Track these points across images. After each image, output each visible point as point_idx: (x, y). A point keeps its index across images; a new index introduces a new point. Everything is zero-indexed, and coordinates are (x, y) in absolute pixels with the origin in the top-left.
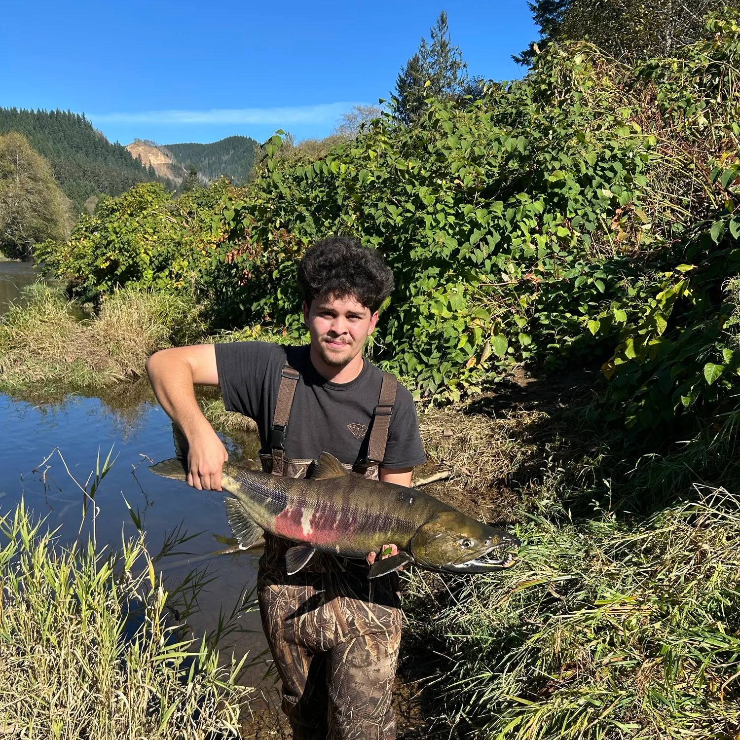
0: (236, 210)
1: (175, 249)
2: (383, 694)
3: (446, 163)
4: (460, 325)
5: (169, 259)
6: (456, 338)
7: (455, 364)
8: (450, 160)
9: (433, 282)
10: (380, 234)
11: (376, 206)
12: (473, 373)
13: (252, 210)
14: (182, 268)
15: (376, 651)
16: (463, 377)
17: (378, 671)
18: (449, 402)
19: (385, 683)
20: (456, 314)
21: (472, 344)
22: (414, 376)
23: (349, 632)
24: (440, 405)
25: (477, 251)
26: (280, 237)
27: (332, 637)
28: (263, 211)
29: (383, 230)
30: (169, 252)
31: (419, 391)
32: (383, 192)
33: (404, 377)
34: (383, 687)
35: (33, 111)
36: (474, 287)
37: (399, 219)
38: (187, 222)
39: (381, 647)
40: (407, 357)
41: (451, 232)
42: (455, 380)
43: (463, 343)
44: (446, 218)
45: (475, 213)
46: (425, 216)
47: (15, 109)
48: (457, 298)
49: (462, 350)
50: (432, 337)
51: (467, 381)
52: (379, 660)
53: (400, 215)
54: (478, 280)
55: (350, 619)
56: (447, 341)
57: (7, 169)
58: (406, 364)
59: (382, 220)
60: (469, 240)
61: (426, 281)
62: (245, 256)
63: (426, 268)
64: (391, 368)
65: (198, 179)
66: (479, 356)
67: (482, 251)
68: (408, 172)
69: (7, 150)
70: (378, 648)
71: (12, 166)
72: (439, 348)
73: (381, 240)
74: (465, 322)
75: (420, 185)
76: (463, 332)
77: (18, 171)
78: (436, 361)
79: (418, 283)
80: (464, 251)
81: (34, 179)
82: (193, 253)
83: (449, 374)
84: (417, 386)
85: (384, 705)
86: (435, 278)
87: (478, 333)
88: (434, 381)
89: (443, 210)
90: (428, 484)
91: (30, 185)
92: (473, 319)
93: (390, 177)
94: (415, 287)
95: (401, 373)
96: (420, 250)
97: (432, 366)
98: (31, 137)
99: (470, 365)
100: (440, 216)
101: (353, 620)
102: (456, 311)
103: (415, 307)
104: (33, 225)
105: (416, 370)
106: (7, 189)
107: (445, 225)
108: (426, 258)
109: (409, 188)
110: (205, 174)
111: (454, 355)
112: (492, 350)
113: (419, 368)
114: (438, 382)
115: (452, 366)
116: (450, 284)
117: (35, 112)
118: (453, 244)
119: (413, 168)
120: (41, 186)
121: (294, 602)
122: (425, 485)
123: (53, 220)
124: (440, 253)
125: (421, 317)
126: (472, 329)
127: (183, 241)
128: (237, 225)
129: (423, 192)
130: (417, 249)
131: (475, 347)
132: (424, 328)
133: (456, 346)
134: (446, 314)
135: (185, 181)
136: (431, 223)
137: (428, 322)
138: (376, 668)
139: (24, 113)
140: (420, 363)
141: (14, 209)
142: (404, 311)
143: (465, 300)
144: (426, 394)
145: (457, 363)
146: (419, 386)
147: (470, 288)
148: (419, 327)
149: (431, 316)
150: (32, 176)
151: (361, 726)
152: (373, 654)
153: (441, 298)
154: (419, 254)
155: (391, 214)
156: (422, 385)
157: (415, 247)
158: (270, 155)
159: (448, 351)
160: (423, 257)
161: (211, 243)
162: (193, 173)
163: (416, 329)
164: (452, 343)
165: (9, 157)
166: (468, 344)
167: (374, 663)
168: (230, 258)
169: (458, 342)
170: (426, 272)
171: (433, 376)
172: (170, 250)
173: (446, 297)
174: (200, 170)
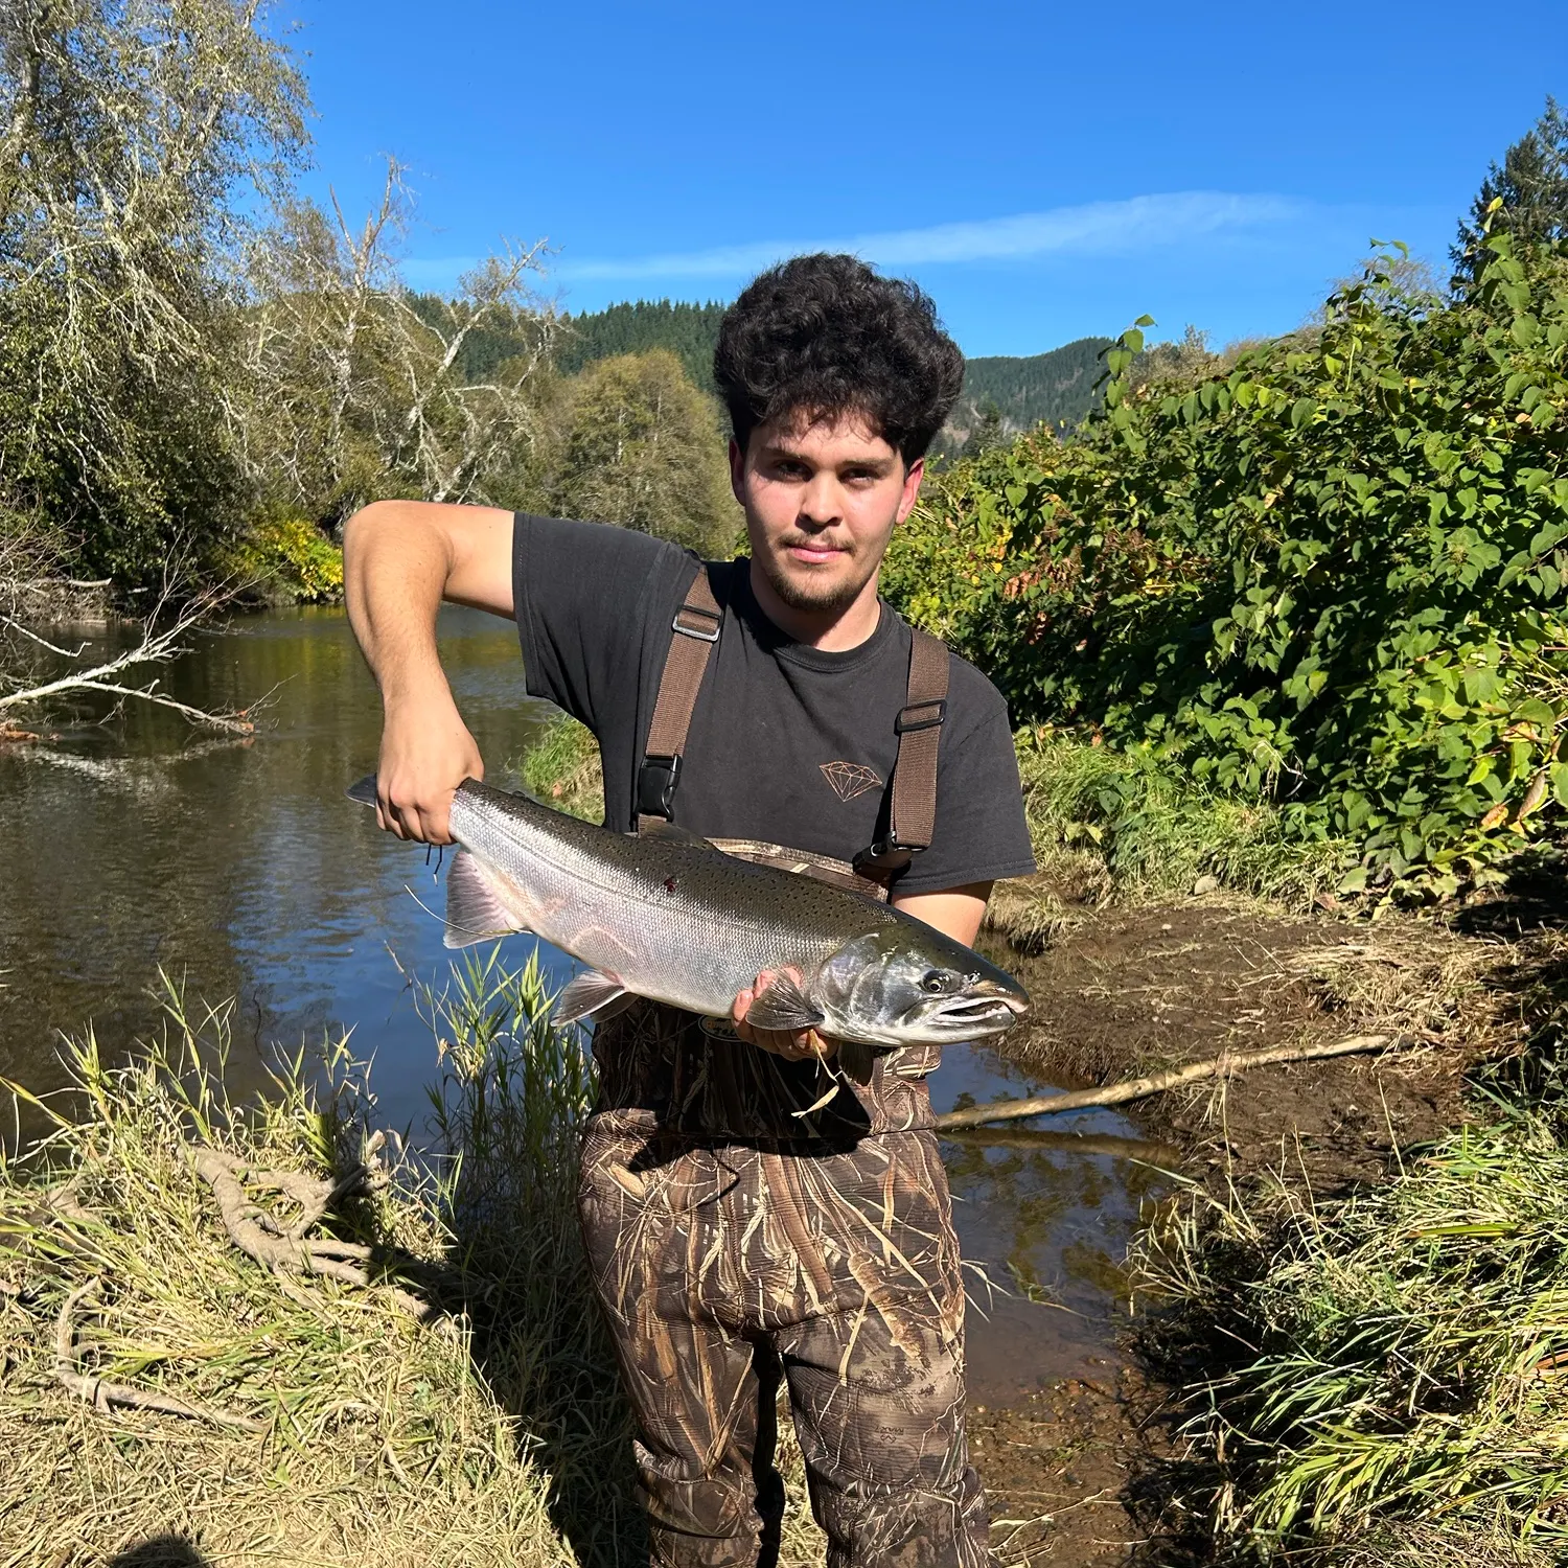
0: (1031, 488)
1: (918, 571)
2: (950, 1443)
3: (1495, 377)
4: (1480, 735)
5: (904, 592)
6: (1467, 761)
7: (1457, 819)
8: (1503, 372)
9: (1428, 640)
10: (1323, 535)
11: (1321, 476)
12: (1496, 842)
13: (1062, 488)
14: (927, 610)
15: (916, 1346)
16: (1472, 848)
17: (930, 1391)
18: (1430, 898)
19: (950, 1415)
20: (1475, 711)
21: (1504, 779)
22: (1358, 839)
23: (835, 1290)
24: (1405, 903)
25: (1547, 571)
26: (1122, 545)
27: (789, 1302)
28: (1087, 487)
29: (1333, 528)
30: (906, 579)
31: (1364, 871)
32: (1342, 446)
33: (1337, 841)
34: (947, 1424)
35: (698, 305)
36: (1526, 652)
37: (1369, 506)
38: (955, 519)
39: (929, 1333)
40: (1348, 798)
41: (1488, 530)
42: (1451, 853)
43: (1483, 773)
44: (1480, 499)
45: (1552, 488)
46: (1431, 495)
47: (666, 304)
48: (1481, 676)
49: (1478, 789)
50: (1408, 758)
51: (1478, 856)
52: (927, 1366)
53: (1377, 493)
54: (1541, 638)
55: (836, 1258)
56: (1444, 767)
57: (638, 419)
58: (1345, 813)
59: (1333, 505)
60: (1527, 547)
61: (1414, 638)
62: (1043, 585)
63: (1418, 609)
64: (1309, 819)
65: (1001, 432)
66: (1515, 804)
67: (1558, 571)
68: (1407, 399)
69: (643, 384)
70: (919, 1337)
71: (649, 415)
72: (1423, 784)
73: (1324, 549)
74: (1494, 729)
75: (1428, 428)
76: (1486, 750)
77: (658, 424)
78: (1415, 810)
79: (1396, 642)
80: (1514, 570)
81: (684, 438)
82: (953, 582)
83: (1440, 839)
84: (1361, 860)
85: (955, 1467)
86: (1434, 630)
87: (1522, 753)
88: (1402, 853)
89: (1474, 483)
90: (1335, 1056)
91: (677, 450)
92: (1513, 723)
93: (1364, 413)
94: (1389, 649)
95: (1332, 830)
96: (1408, 570)
97: (1403, 819)
98: (689, 357)
99: (1492, 822)
100: (1466, 497)
101: (844, 1260)
102: (1476, 705)
103: (1380, 692)
104: (675, 529)
105: (1365, 826)
106: (634, 460)
107: (1477, 516)
108: (1421, 585)
109: (1401, 435)
110: (1016, 421)
111: (1456, 798)
112: (1551, 793)
113: (1374, 823)
114: (1411, 854)
115: (1449, 823)
116: (1470, 645)
117: (702, 308)
118: (1490, 557)
119: (1416, 391)
120: (694, 451)
121: (687, 1218)
122: (1327, 1057)
123: (710, 518)
124: (1454, 576)
125: (1390, 716)
126: (1509, 744)
127: (937, 556)
128: (1029, 516)
129: (1433, 444)
130: (1402, 569)
131: (1511, 784)
132: (1396, 736)
133: (1463, 779)
134: (1450, 708)
135: (974, 436)
136: (1443, 510)
137: (1406, 726)
138: (925, 1386)
139: (682, 309)
140: (1377, 813)
141: (643, 498)
142: (1355, 701)
143: (1503, 681)
144: (1379, 879)
145: (1463, 817)
146: (1366, 860)
147: (1516, 655)
148: (1383, 734)
149: (1414, 713)
150: (682, 433)
151: (914, 1509)
152: (912, 1354)
153: (1445, 676)
154: (1405, 578)
155: (1354, 492)
156: (1373, 860)
157: (1399, 564)
158: (1114, 372)
159: (1445, 789)
160: (1412, 585)
161: (990, 561)
162: (992, 420)
163: (1376, 740)
164: (1453, 772)
165: (643, 397)
166: (1495, 777)
167: (917, 1375)
168: (1015, 589)
169: (1470, 771)
170: (1417, 619)
171: (1400, 841)
172: (909, 574)
173: (1455, 673)
174: (1008, 413)
